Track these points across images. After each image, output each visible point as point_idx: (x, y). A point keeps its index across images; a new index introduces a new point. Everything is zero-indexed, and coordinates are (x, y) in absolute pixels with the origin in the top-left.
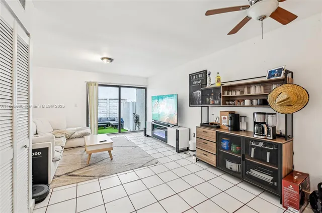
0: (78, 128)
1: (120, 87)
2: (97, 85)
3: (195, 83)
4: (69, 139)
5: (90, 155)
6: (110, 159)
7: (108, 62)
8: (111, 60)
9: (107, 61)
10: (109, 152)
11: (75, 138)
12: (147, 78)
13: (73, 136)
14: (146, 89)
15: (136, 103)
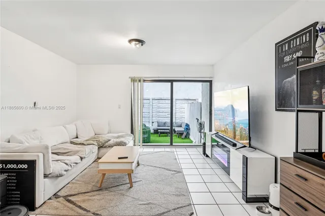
0: (120, 134)
1: (172, 81)
2: (142, 81)
3: (287, 59)
4: (101, 147)
5: (104, 175)
6: (129, 185)
7: (138, 46)
8: (141, 42)
9: (136, 44)
10: (130, 175)
11: (109, 147)
12: (213, 66)
13: (107, 144)
14: (211, 82)
15: (201, 103)
